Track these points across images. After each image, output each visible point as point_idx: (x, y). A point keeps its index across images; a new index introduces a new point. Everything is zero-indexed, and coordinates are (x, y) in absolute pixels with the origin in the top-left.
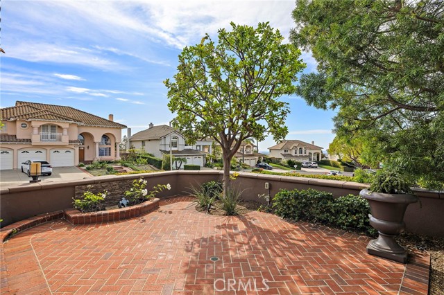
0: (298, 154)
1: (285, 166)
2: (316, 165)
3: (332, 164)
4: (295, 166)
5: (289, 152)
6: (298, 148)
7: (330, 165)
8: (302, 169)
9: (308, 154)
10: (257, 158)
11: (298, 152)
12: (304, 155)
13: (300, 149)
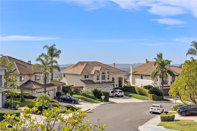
0: (101, 81)
1: (90, 97)
2: (123, 94)
3: (137, 91)
4: (103, 97)
5: (90, 78)
6: (101, 73)
7: (135, 93)
8: (110, 99)
9: (111, 80)
10: (56, 88)
11: (100, 78)
12: (107, 81)
13: (103, 73)
